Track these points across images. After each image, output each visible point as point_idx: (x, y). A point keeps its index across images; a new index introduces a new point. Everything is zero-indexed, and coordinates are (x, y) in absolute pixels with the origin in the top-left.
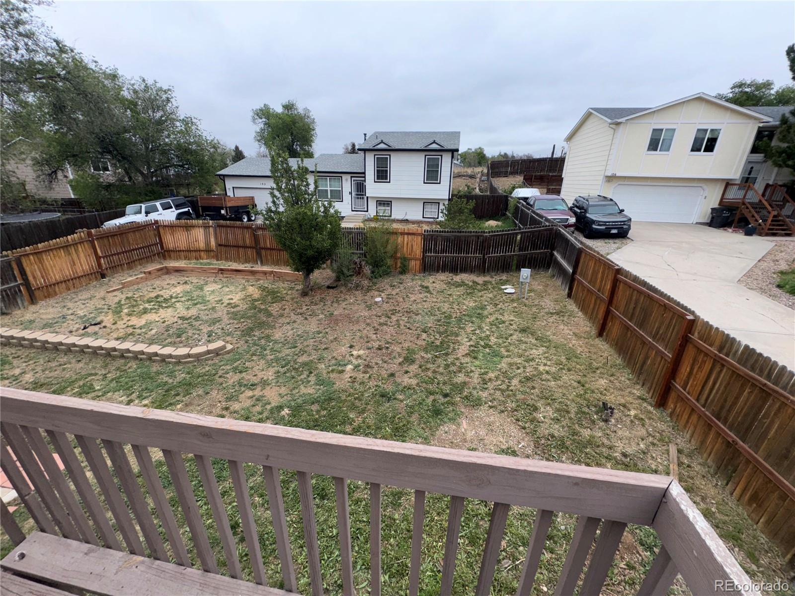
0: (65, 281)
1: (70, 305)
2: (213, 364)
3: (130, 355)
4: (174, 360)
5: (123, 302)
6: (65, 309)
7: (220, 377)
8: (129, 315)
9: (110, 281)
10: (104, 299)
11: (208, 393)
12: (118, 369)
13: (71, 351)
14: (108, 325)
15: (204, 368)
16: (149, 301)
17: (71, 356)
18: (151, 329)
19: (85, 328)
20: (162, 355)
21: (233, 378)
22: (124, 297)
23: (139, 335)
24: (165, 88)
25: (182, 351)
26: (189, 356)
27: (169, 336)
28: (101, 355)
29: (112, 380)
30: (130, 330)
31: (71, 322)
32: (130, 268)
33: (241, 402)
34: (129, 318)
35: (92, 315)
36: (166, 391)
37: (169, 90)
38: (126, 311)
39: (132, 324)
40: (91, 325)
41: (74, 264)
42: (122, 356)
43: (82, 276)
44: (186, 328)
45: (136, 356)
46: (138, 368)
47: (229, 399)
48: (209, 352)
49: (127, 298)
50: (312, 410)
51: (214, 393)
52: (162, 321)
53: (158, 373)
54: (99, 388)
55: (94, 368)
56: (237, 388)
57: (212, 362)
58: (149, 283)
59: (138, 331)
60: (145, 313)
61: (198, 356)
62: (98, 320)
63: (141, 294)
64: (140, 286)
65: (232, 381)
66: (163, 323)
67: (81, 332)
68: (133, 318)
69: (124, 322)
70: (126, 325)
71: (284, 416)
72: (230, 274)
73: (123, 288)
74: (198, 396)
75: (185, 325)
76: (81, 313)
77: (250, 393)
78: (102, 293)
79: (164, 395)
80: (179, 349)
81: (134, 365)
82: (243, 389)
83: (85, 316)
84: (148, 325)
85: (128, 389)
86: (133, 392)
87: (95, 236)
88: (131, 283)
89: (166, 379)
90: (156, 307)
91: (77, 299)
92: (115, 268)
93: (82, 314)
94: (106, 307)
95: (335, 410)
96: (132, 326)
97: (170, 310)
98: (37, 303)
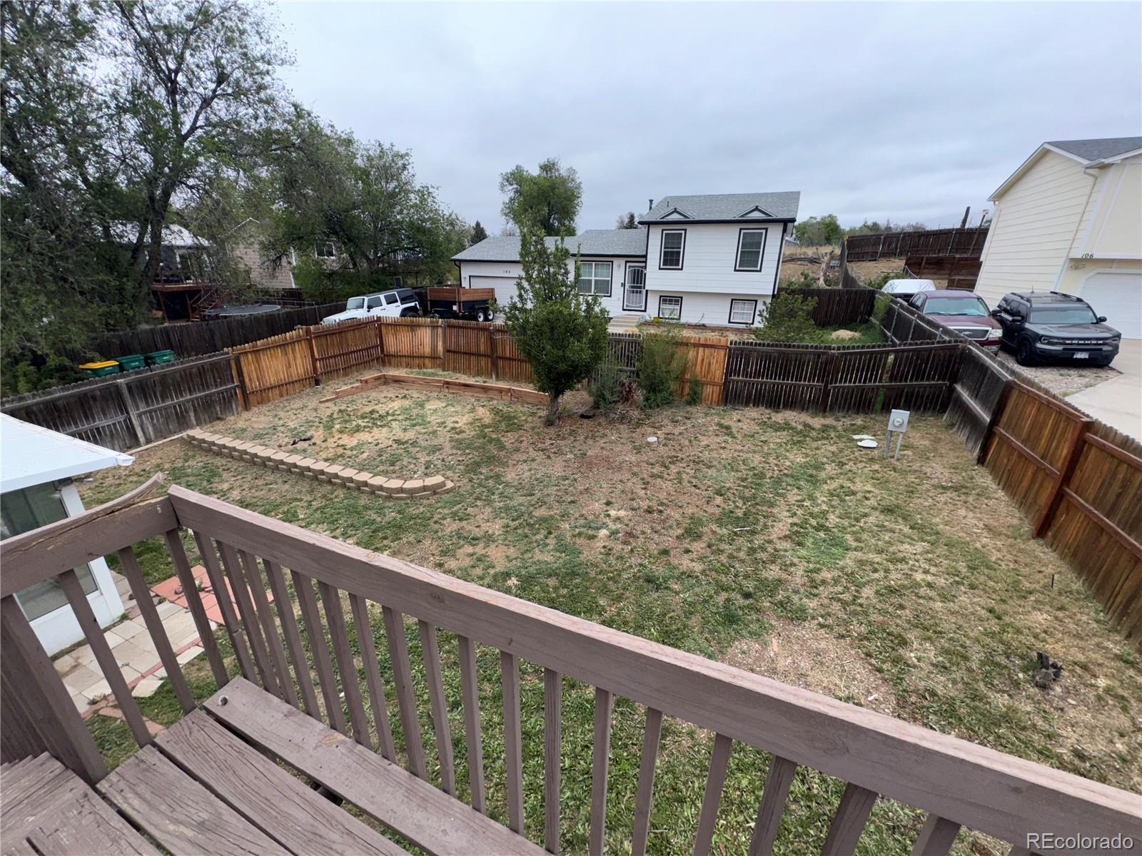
0: (279, 386)
1: (282, 414)
2: (430, 505)
3: (338, 481)
4: (384, 494)
5: (335, 416)
6: (277, 419)
7: (436, 522)
8: (341, 432)
9: (324, 388)
10: (316, 410)
11: (419, 541)
12: (324, 496)
13: (277, 468)
14: (318, 442)
15: (418, 508)
16: (363, 417)
17: (278, 475)
18: (363, 452)
19: (294, 443)
20: (372, 486)
21: (451, 526)
22: (336, 409)
23: (350, 457)
24: (403, 152)
25: (395, 483)
26: (401, 490)
27: (381, 462)
28: (308, 477)
29: (317, 509)
30: (340, 451)
31: (281, 434)
32: (346, 375)
33: (458, 559)
34: (340, 436)
35: (303, 429)
36: (373, 532)
37: (407, 154)
38: (337, 426)
39: (343, 443)
40: (301, 440)
41: (290, 367)
42: (330, 482)
43: (296, 381)
44: (401, 455)
45: (345, 483)
46: (346, 498)
47: (444, 553)
48: (425, 488)
49: (340, 411)
50: (547, 585)
51: (427, 542)
52: (375, 442)
53: (366, 508)
54: (301, 516)
55: (300, 492)
56: (454, 541)
57: (428, 502)
58: (364, 394)
59: (349, 453)
60: (358, 431)
61: (412, 492)
62: (309, 434)
63: (355, 407)
64: (355, 397)
65: (449, 530)
66: (376, 445)
67: (290, 447)
68: (345, 436)
69: (335, 440)
70: (336, 444)
71: (510, 587)
72: (458, 390)
73: (336, 398)
74: (409, 543)
75: (401, 451)
76: (292, 425)
77: (470, 550)
78: (313, 403)
79: (371, 536)
80: (391, 480)
81: (341, 493)
82: (462, 542)
83: (296, 428)
84: (360, 445)
85: (332, 522)
86: (338, 528)
87: (314, 333)
88: (346, 393)
89: (374, 516)
90: (370, 425)
91: (288, 408)
92: (331, 373)
93: (293, 427)
94: (317, 420)
95: (579, 590)
96: (343, 445)
97: (385, 430)
98: (250, 409)
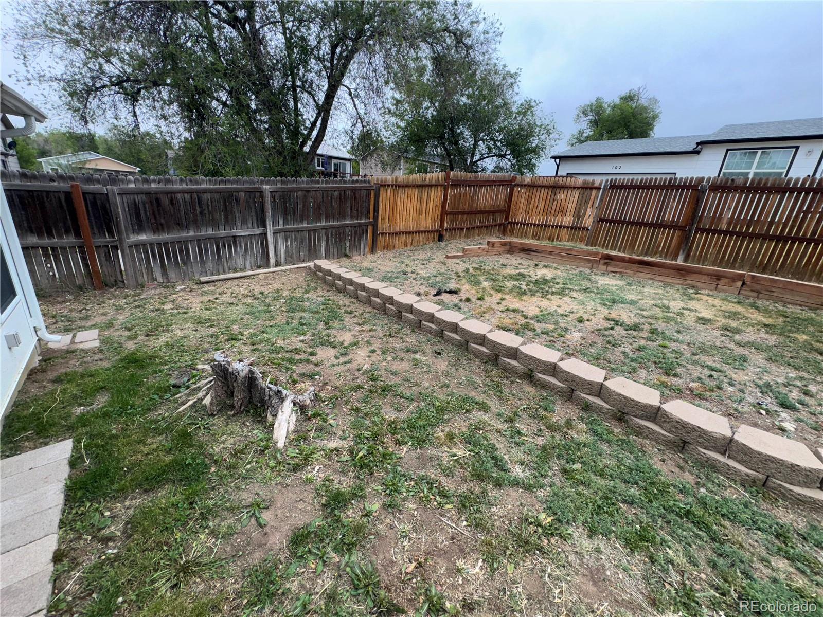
1: (408, 262)
5: (473, 273)
6: (403, 265)
8: (498, 291)
9: (446, 245)
10: (445, 264)
14: (472, 299)
16: (514, 279)
17: (425, 339)
18: (565, 329)
19: (437, 294)
22: (469, 266)
23: (546, 334)
30: (520, 319)
31: (415, 282)
34: (500, 296)
35: (440, 280)
38: (487, 284)
39: (515, 307)
40: (446, 292)
41: (421, 213)
43: (422, 232)
49: (475, 268)
52: (574, 317)
58: (490, 258)
59: (538, 325)
60: (524, 294)
62: (451, 287)
63: (491, 268)
64: (481, 259)
67: (434, 298)
68: (509, 298)
69: (495, 299)
70: (504, 307)
73: (463, 256)
76: (423, 273)
78: (439, 256)
83: (430, 278)
84: (550, 317)
87: (453, 181)
90: (534, 288)
91: (413, 258)
93: (425, 275)
96: (517, 311)
97: (568, 299)
98: (376, 251)
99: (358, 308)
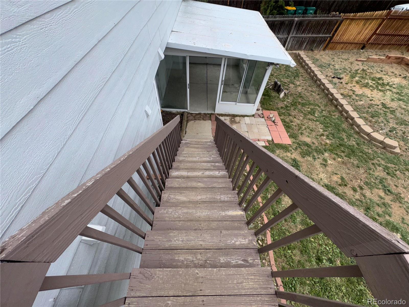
0: (345, 43)
5: (359, 72)
6: (332, 61)
7: (373, 164)
8: (357, 82)
9: (363, 52)
10: (352, 63)
11: (358, 167)
12: (329, 112)
14: (344, 83)
15: (368, 149)
16: (373, 79)
19: (334, 78)
20: (355, 122)
23: (353, 99)
25: (368, 129)
26: (368, 135)
27: (367, 112)
30: (351, 93)
31: (330, 70)
35: (340, 71)
38: (357, 78)
40: (337, 78)
41: (359, 34)
43: (355, 43)
46: (338, 119)
48: (382, 142)
52: (371, 98)
53: (344, 130)
54: (316, 115)
55: (321, 103)
56: (377, 182)
60: (366, 86)
62: (341, 76)
67: (330, 79)
68: (357, 86)
69: (352, 85)
73: (366, 61)
77: (382, 194)
78: (352, 59)
80: (367, 126)
81: (337, 114)
82: (380, 187)
84: (361, 96)
87: (391, 16)
88: (375, 61)
90: (374, 86)
91: (340, 57)
92: (376, 45)
93: (337, 68)
94: (349, 69)
96: (353, 91)
97: (381, 93)
98: (326, 50)
99: (305, 75)
